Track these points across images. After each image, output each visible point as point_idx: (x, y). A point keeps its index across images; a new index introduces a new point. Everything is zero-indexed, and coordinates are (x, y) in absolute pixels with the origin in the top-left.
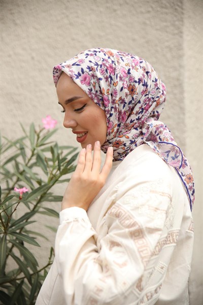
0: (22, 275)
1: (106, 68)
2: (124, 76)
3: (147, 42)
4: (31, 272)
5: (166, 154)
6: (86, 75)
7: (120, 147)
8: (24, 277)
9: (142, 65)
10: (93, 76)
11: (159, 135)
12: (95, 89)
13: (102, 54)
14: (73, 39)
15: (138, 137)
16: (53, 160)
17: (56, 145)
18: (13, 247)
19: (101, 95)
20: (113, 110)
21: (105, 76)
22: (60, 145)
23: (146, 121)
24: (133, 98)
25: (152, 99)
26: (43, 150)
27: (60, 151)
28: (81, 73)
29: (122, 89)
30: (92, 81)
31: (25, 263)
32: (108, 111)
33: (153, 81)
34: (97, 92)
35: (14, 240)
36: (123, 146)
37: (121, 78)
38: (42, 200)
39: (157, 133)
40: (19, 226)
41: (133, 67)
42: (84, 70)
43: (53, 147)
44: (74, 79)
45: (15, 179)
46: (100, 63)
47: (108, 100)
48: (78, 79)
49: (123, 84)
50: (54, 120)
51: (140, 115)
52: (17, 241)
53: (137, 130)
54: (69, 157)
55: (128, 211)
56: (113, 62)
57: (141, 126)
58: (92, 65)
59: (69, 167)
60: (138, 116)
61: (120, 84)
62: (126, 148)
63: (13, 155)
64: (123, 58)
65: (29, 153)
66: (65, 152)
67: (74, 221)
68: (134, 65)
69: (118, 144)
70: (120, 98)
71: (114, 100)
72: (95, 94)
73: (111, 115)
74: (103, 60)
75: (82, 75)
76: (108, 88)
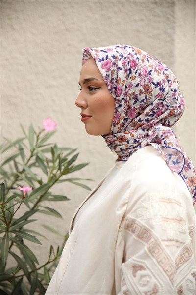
0: (21, 272)
1: (129, 61)
2: (143, 74)
4: (30, 270)
5: (169, 157)
6: (109, 61)
7: (124, 143)
8: (24, 275)
9: (165, 72)
10: (115, 64)
11: (165, 140)
12: (112, 76)
13: (131, 49)
15: (143, 138)
18: (12, 244)
19: (116, 84)
20: (123, 101)
21: (126, 68)
23: (155, 125)
24: (146, 97)
25: (166, 106)
28: (105, 58)
29: (137, 85)
30: (112, 68)
32: (118, 101)
33: (172, 90)
34: (113, 79)
35: (13, 238)
37: (140, 75)
38: (42, 199)
39: (163, 137)
41: (156, 70)
42: (109, 57)
44: (97, 61)
45: (12, 179)
46: (125, 55)
47: (121, 90)
48: (100, 63)
49: (141, 81)
50: (55, 122)
51: (150, 118)
52: (17, 239)
53: (144, 131)
54: (69, 158)
56: (138, 58)
57: (148, 128)
58: (118, 55)
60: (148, 117)
61: (138, 80)
62: (129, 145)
64: (150, 60)
66: (65, 153)
68: (157, 69)
69: (122, 139)
70: (134, 93)
71: (127, 92)
72: (111, 81)
73: (120, 106)
74: (129, 54)
75: (105, 60)
76: (125, 79)
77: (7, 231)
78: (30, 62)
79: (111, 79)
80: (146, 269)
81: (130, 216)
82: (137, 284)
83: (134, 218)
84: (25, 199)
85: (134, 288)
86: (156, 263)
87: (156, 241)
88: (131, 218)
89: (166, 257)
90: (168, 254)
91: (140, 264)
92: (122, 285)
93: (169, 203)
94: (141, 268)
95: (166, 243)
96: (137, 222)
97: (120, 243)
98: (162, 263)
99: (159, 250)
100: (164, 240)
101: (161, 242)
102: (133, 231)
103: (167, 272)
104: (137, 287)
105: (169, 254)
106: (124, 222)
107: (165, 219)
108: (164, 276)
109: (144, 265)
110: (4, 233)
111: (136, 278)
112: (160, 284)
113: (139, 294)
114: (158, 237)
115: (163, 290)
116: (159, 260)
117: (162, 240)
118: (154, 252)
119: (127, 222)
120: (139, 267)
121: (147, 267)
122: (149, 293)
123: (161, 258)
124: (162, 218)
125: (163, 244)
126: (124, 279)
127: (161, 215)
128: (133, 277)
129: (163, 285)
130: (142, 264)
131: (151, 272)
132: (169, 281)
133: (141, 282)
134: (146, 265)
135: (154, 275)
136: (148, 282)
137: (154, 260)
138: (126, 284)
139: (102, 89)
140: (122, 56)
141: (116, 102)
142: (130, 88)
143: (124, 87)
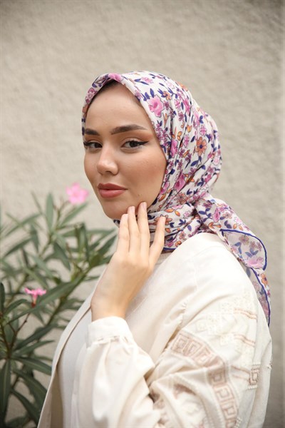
1: (182, 101)
2: (197, 122)
6: (157, 100)
10: (167, 105)
11: (225, 220)
12: (165, 125)
17: (83, 227)
18: (17, 380)
19: (170, 137)
20: (177, 165)
21: (180, 112)
24: (200, 158)
28: (150, 95)
29: (193, 140)
30: (165, 112)
32: (172, 164)
34: (167, 129)
36: (169, 226)
37: (194, 123)
39: (221, 216)
42: (155, 93)
43: (79, 229)
45: (21, 278)
46: (175, 91)
47: (176, 147)
48: (146, 102)
49: (195, 133)
50: (84, 190)
52: (25, 372)
53: (190, 206)
55: (205, 342)
56: (188, 97)
58: (166, 90)
60: (196, 187)
61: (193, 131)
62: (172, 229)
67: (112, 341)
70: (188, 151)
71: (182, 151)
72: (164, 133)
73: (172, 172)
74: (178, 90)
75: (151, 98)
76: (181, 130)
77: (9, 358)
78: (51, 94)
79: (164, 129)
84: (35, 308)
102: (187, 353)
110: (4, 361)
139: (150, 144)
140: (171, 92)
141: (170, 165)
142: (187, 144)
143: (180, 142)
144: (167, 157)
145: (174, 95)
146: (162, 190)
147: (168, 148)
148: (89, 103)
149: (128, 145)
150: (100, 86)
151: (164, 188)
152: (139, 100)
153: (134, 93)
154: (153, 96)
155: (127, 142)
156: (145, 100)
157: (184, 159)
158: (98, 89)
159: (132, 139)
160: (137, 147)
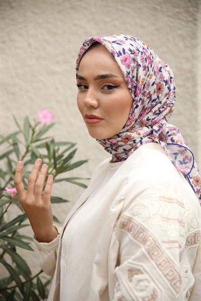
0: (14, 283)
1: (146, 57)
2: (157, 71)
3: (157, 30)
4: (23, 280)
5: (174, 156)
6: (127, 56)
7: (129, 143)
8: (16, 286)
10: (134, 60)
11: (171, 137)
12: (132, 74)
13: (141, 42)
14: (75, 25)
16: (48, 157)
17: (53, 141)
18: (4, 253)
20: (141, 102)
22: (56, 140)
24: (158, 97)
25: (169, 105)
26: (38, 147)
27: (56, 148)
28: (122, 52)
29: (153, 84)
30: (132, 65)
31: (17, 270)
34: (133, 77)
35: (5, 246)
36: (132, 142)
37: (154, 72)
39: (169, 134)
40: (11, 229)
42: (126, 52)
43: (49, 143)
44: (116, 56)
46: (141, 50)
47: (140, 89)
48: (119, 58)
49: (155, 79)
50: (51, 113)
52: (9, 247)
53: (149, 128)
54: (66, 155)
56: (151, 53)
58: (134, 49)
59: (65, 165)
60: (155, 116)
62: (134, 145)
63: (5, 151)
65: (22, 149)
66: (62, 149)
69: (127, 139)
70: (149, 92)
71: (145, 92)
72: (131, 79)
73: (137, 106)
74: (144, 49)
75: (123, 55)
76: (144, 77)
79: (131, 77)
80: (144, 273)
81: (126, 214)
82: (133, 289)
83: (130, 216)
85: (129, 294)
86: (155, 266)
87: (155, 241)
88: (127, 216)
89: (166, 260)
90: (169, 257)
91: (137, 267)
92: (116, 291)
93: (170, 202)
94: (138, 271)
95: (167, 245)
96: (133, 221)
97: (114, 243)
98: (162, 266)
99: (158, 252)
100: (165, 242)
101: (161, 243)
102: (129, 230)
103: (168, 276)
104: (134, 293)
105: (171, 257)
106: (119, 221)
107: (165, 219)
108: (164, 280)
109: (142, 269)
111: (132, 282)
112: (159, 289)
113: (135, 300)
114: (157, 238)
115: (163, 296)
116: (158, 263)
117: (162, 242)
118: (153, 254)
119: (123, 220)
120: (136, 271)
121: (145, 271)
122: (147, 299)
123: (161, 260)
124: (162, 217)
125: (164, 247)
126: (119, 285)
127: (160, 215)
128: (128, 281)
129: (163, 290)
130: (140, 268)
131: (150, 276)
132: (170, 286)
133: (138, 287)
134: (144, 269)
135: (153, 280)
136: (146, 286)
137: (153, 263)
138: (120, 290)
139: (121, 88)
140: (138, 50)
141: (135, 102)
142: (148, 87)
143: (143, 86)
144: (133, 96)
145: (140, 53)
146: (129, 119)
147: (134, 90)
148: (81, 57)
149: (106, 88)
150: (88, 45)
151: (131, 118)
152: (114, 56)
153: (111, 51)
154: (124, 53)
155: (105, 86)
156: (118, 56)
157: (145, 98)
158: (87, 47)
159: (108, 84)
160: (112, 90)
